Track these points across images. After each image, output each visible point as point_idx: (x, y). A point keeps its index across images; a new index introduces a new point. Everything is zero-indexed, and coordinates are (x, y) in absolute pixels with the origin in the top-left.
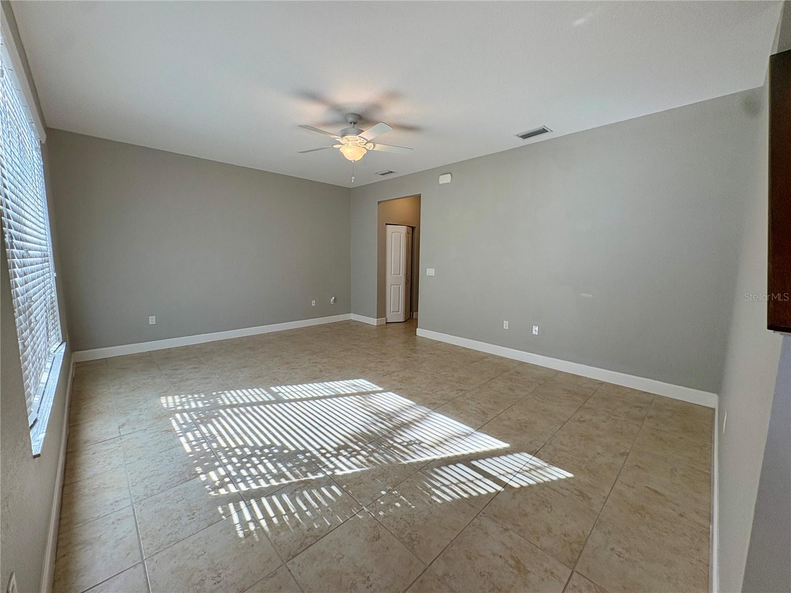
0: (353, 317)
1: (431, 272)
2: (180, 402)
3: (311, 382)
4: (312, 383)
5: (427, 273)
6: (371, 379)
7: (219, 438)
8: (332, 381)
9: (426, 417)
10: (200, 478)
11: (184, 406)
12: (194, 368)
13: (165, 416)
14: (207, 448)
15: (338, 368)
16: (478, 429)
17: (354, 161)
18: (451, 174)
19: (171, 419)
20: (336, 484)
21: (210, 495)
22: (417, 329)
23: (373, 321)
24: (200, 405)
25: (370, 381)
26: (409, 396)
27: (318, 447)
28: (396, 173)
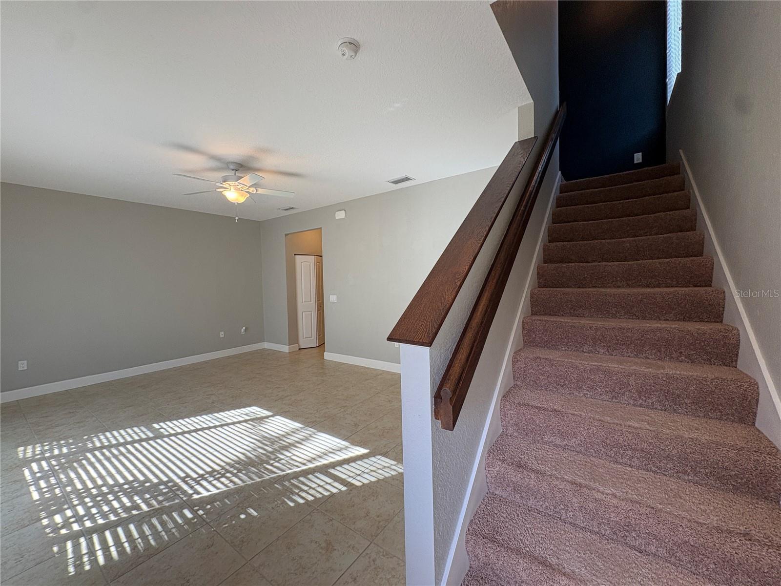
0: (266, 345)
1: (333, 298)
2: (41, 450)
3: (198, 414)
4: (201, 415)
5: (331, 299)
6: (262, 405)
7: (76, 482)
8: (223, 411)
9: (309, 438)
10: (42, 523)
11: (44, 455)
12: (70, 413)
13: (18, 466)
14: (59, 492)
15: (232, 397)
16: (346, 439)
17: (238, 203)
18: (345, 210)
19: (24, 469)
20: (189, 507)
21: (49, 537)
22: (325, 353)
23: (285, 349)
24: (65, 450)
25: (260, 407)
26: (293, 418)
27: (183, 475)
28: (297, 209)
